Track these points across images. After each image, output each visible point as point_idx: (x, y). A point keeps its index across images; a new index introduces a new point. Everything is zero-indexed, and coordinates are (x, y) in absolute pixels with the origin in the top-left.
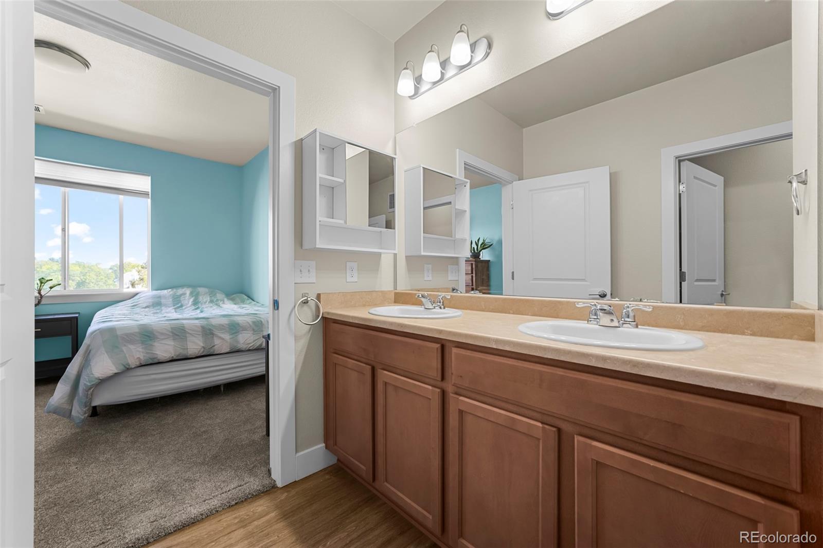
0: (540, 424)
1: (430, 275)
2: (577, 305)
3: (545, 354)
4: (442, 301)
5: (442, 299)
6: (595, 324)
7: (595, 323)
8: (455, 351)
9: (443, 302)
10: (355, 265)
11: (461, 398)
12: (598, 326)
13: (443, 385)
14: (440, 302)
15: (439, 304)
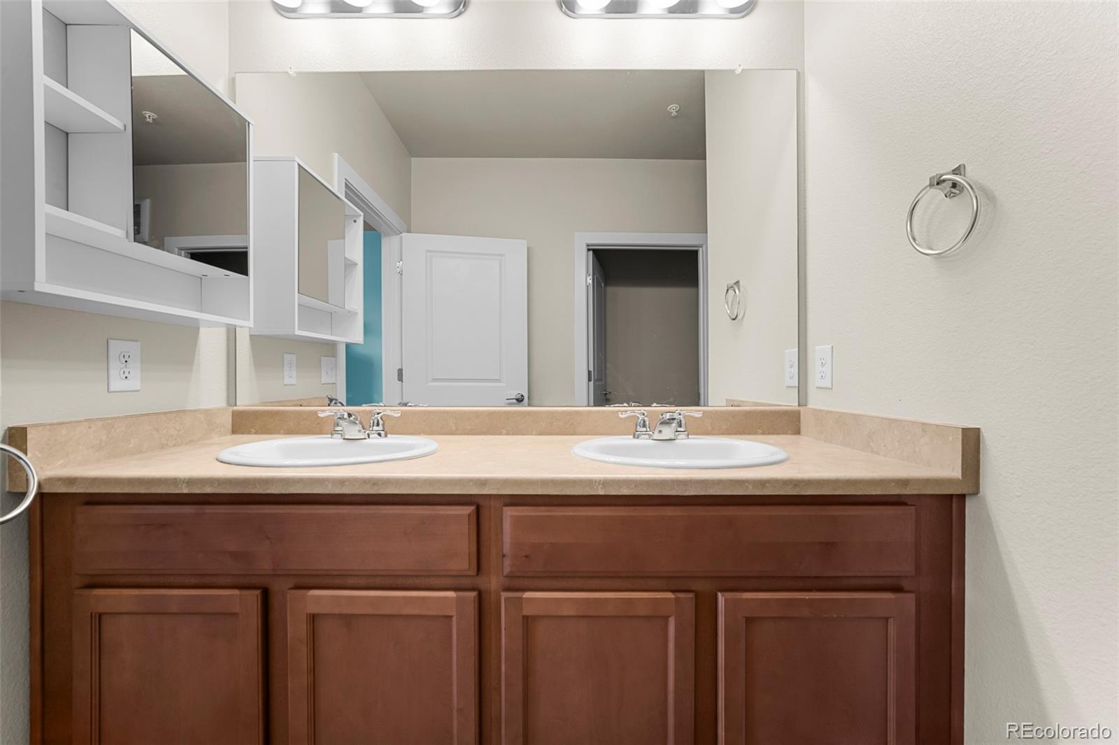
0: (670, 595)
1: (294, 374)
2: (620, 416)
3: (686, 490)
4: (381, 422)
5: (381, 418)
6: (647, 439)
7: (647, 436)
8: (509, 512)
9: (383, 425)
10: (134, 348)
11: (527, 595)
12: (651, 441)
13: (481, 582)
14: (378, 425)
15: (375, 428)
